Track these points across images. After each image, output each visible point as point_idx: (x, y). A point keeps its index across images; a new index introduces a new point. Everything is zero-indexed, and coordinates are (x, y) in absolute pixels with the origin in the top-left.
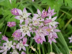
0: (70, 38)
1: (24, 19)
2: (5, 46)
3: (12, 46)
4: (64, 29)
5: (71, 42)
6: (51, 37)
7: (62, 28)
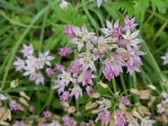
0: (164, 58)
1: (85, 43)
2: (61, 79)
3: (71, 79)
4: (154, 40)
5: (165, 63)
6: (131, 64)
7: (152, 38)
